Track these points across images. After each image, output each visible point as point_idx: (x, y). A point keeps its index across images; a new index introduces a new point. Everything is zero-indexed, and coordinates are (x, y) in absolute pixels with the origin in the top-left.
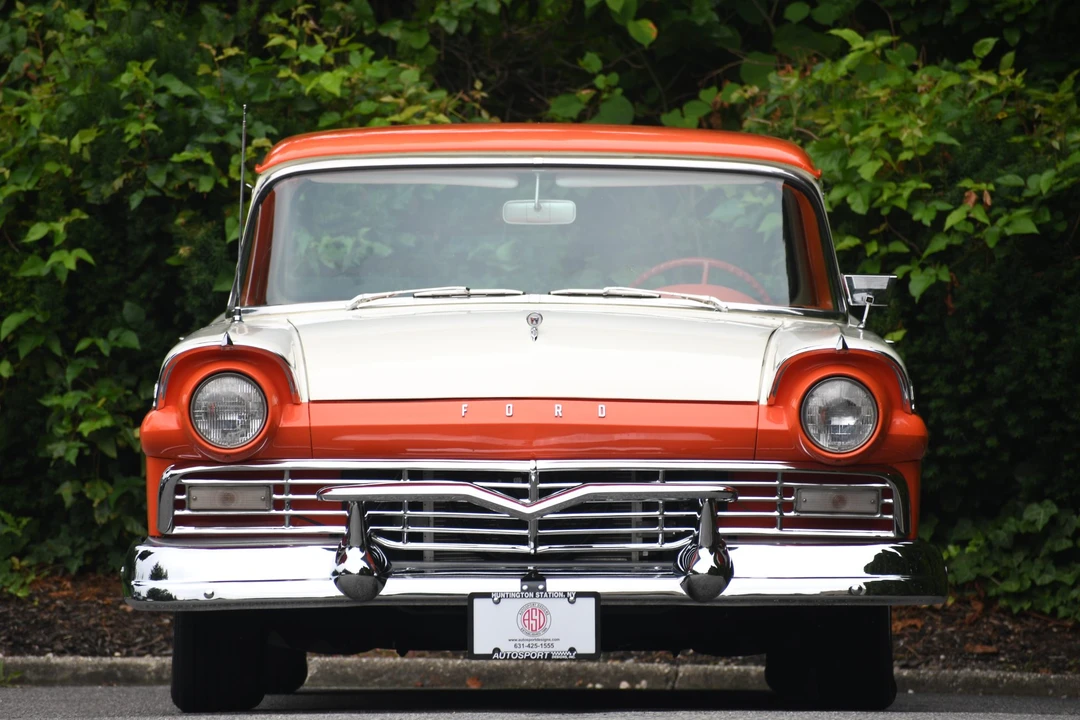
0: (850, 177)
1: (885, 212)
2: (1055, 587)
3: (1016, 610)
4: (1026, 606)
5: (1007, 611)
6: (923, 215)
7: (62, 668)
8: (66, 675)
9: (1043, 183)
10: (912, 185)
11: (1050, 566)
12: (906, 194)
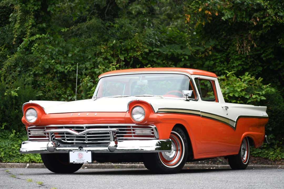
0: (235, 91)
1: (240, 96)
2: (261, 153)
3: (255, 156)
4: (257, 155)
5: (254, 156)
6: (247, 97)
7: (125, 166)
8: (125, 167)
9: (264, 92)
10: (244, 93)
11: (260, 149)
12: (244, 94)
